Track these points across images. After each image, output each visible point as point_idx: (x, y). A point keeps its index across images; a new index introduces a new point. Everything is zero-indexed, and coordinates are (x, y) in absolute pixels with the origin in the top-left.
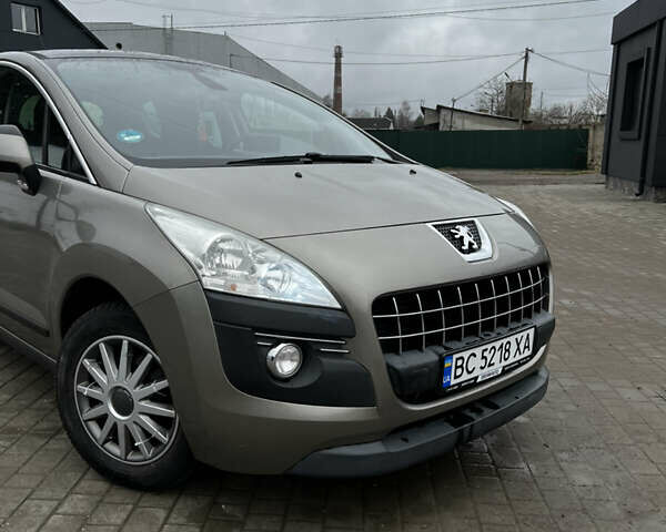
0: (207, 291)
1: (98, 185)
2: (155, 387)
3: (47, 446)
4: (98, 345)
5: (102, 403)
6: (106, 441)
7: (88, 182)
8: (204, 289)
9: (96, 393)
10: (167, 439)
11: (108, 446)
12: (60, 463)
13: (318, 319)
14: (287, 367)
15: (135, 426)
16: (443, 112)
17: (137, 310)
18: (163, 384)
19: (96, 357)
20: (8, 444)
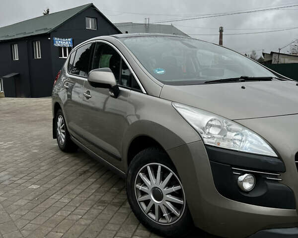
0: (206, 145)
1: (147, 94)
2: (174, 189)
3: (119, 211)
4: (146, 167)
5: (148, 194)
6: (149, 212)
7: (142, 92)
8: (205, 145)
9: (145, 189)
10: (179, 214)
11: (150, 214)
12: (126, 220)
13: (266, 163)
14: (247, 186)
15: (163, 206)
16: (274, 55)
17: (168, 152)
18: (178, 188)
19: (145, 172)
20: (103, 208)
